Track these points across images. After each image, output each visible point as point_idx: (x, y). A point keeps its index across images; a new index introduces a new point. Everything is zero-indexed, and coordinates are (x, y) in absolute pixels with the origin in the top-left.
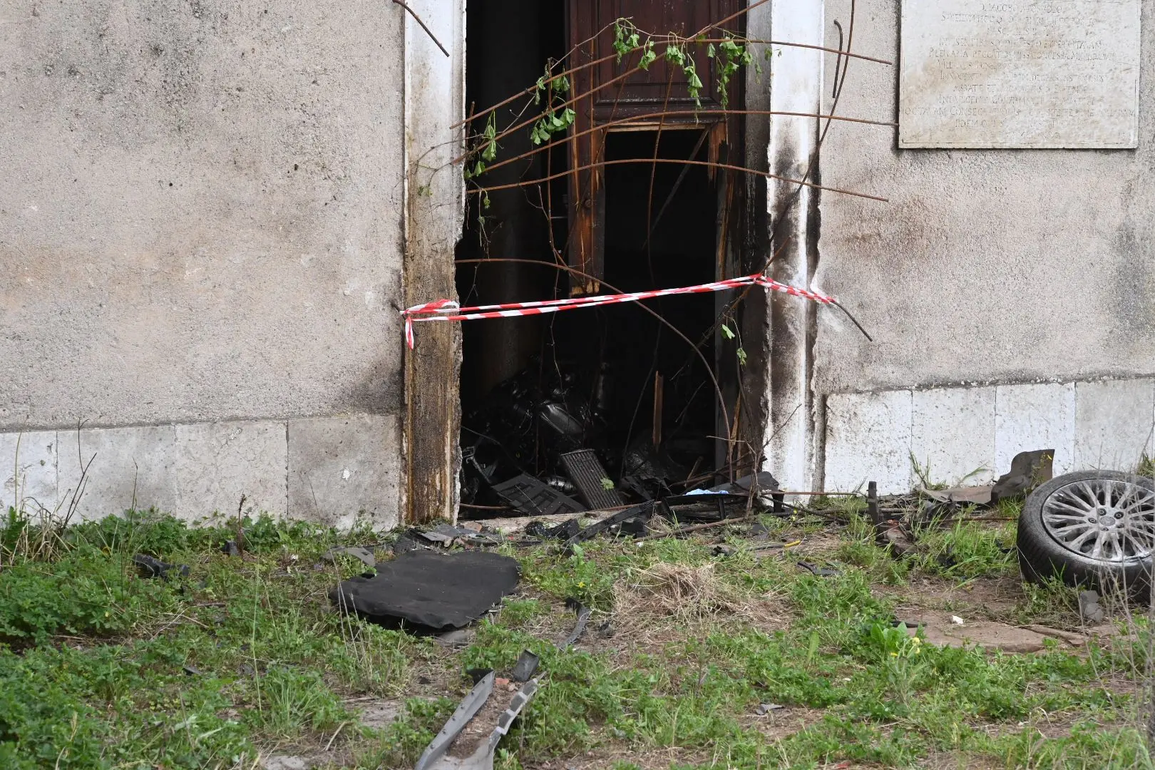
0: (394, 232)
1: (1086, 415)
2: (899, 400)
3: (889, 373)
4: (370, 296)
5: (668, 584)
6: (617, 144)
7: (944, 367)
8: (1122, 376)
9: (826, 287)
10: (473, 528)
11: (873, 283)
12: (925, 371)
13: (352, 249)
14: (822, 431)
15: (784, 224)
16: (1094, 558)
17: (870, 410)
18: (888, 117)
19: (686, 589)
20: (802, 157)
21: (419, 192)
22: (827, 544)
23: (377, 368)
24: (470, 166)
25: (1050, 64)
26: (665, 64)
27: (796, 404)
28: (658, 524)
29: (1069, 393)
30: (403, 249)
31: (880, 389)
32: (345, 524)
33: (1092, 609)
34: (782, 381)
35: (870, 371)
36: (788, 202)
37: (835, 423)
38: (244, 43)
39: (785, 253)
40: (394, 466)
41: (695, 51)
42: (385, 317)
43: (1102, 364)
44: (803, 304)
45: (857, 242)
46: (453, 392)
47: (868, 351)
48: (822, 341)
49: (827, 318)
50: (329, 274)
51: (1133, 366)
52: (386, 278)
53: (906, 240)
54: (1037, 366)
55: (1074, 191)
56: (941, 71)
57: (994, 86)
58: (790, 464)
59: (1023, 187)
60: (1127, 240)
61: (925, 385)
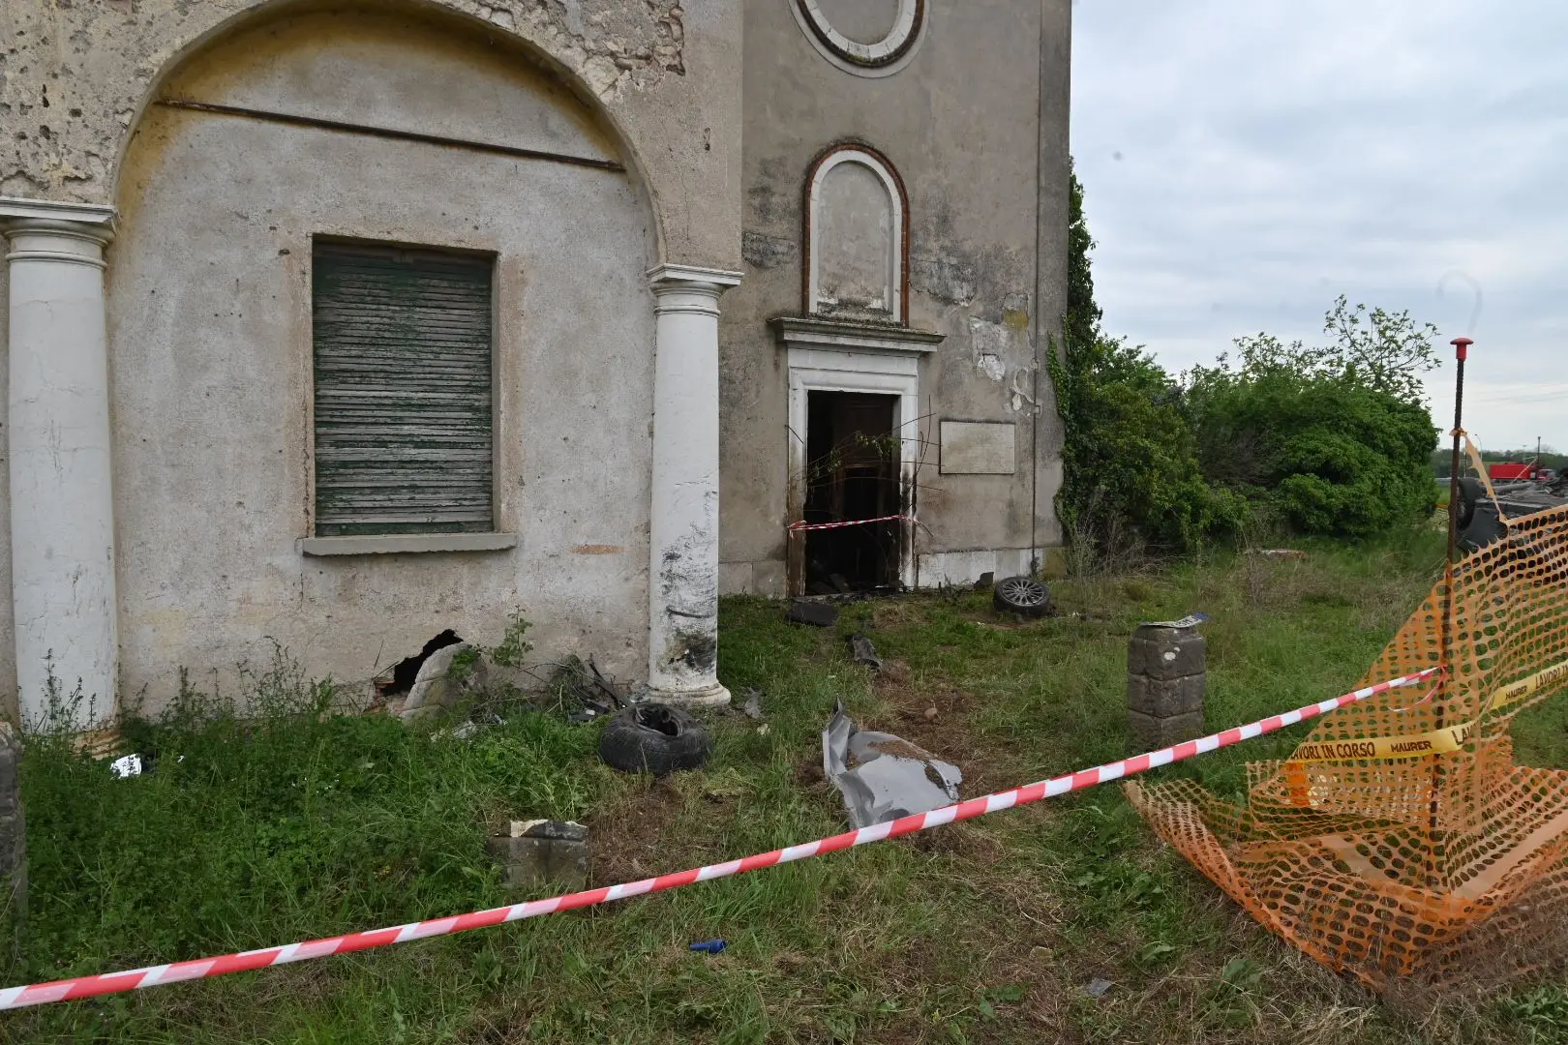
0: (785, 500)
1: (999, 563)
2: (941, 556)
3: (938, 548)
4: (778, 522)
5: (890, 612)
6: (851, 472)
7: (954, 545)
8: (1011, 549)
9: (918, 519)
10: (810, 599)
11: (933, 519)
12: (949, 547)
13: (772, 506)
14: (917, 567)
15: (906, 499)
16: (1020, 604)
17: (932, 560)
18: (936, 461)
19: (896, 614)
20: (911, 476)
21: (794, 488)
22: (926, 602)
23: (778, 547)
24: (808, 479)
25: (987, 446)
26: (871, 444)
27: (909, 558)
28: (867, 596)
29: (994, 555)
30: (788, 506)
31: (935, 553)
32: (770, 597)
33: (1020, 619)
34: (905, 550)
35: (934, 547)
36: (906, 491)
37: (922, 565)
38: (740, 440)
39: (906, 508)
40: (785, 577)
41: (880, 442)
42: (783, 528)
43: (1004, 544)
44: (911, 525)
45: (928, 504)
46: (803, 553)
47: (932, 540)
48: (918, 537)
49: (918, 528)
50: (765, 514)
51: (1013, 546)
52: (783, 516)
53: (943, 503)
54: (984, 544)
55: (996, 487)
56: (955, 448)
57: (970, 453)
58: (907, 578)
59: (980, 486)
60: (1011, 504)
61: (949, 552)
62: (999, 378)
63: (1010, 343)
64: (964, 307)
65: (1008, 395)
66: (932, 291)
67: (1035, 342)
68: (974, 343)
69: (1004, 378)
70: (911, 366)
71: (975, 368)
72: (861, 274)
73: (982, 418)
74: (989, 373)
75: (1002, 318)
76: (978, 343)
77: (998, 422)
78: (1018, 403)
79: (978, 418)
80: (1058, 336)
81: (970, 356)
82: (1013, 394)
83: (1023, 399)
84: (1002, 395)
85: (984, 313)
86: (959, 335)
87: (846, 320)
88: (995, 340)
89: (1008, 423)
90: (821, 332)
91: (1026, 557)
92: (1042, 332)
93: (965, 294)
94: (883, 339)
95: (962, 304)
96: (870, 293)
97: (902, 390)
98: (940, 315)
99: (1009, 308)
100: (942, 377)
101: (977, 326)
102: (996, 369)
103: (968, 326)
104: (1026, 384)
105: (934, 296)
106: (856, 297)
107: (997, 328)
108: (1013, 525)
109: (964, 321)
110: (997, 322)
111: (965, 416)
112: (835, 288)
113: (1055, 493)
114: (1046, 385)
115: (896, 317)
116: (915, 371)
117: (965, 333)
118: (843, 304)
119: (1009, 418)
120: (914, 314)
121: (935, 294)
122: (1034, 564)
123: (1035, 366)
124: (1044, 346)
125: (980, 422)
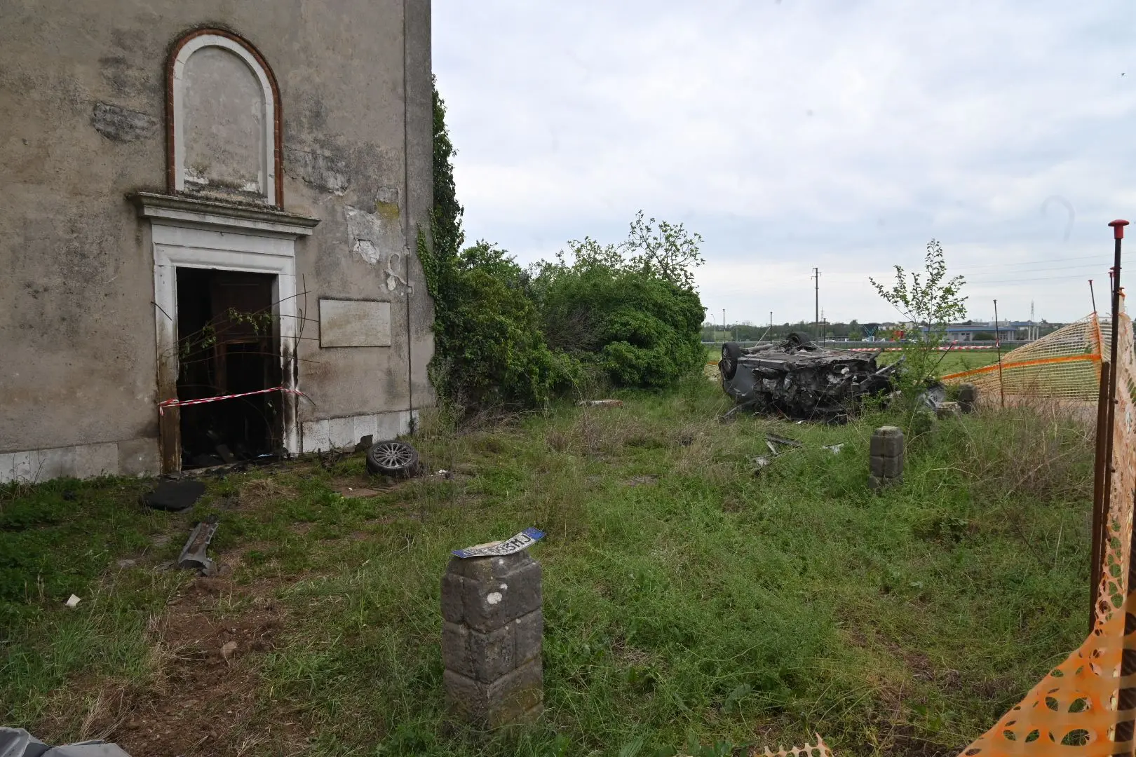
0: (154, 378)
1: (380, 425)
2: (325, 423)
3: (322, 415)
4: (146, 399)
5: (257, 487)
6: (230, 348)
7: (338, 412)
8: (390, 412)
9: (300, 390)
10: (187, 473)
11: (315, 389)
12: (332, 414)
13: (139, 383)
14: (301, 434)
15: (287, 371)
16: (390, 467)
17: (316, 426)
18: (316, 337)
19: (264, 488)
20: (291, 350)
21: (163, 365)
22: (306, 469)
23: (150, 423)
24: (180, 355)
25: (365, 321)
26: (246, 322)
27: (293, 426)
28: (251, 467)
29: (375, 418)
30: (158, 383)
31: (318, 420)
32: (141, 475)
33: (390, 482)
34: (288, 420)
35: (317, 415)
36: (287, 364)
37: (306, 431)
38: (97, 316)
39: (287, 379)
40: (157, 456)
41: (256, 318)
42: (152, 406)
43: (385, 408)
44: (293, 395)
45: (310, 376)
46: (177, 429)
47: (315, 408)
48: (300, 406)
49: (301, 398)
50: (131, 392)
51: (392, 409)
52: (152, 393)
53: (325, 374)
54: (365, 410)
55: (374, 358)
56: (333, 324)
57: (349, 328)
58: (292, 444)
59: (359, 358)
60: (389, 372)
61: (332, 418)
62: (374, 261)
63: (382, 231)
64: (339, 196)
65: (383, 276)
66: (307, 179)
67: (406, 231)
68: (349, 229)
69: (379, 262)
70: (288, 248)
71: (351, 252)
72: (233, 158)
73: (359, 297)
74: (364, 256)
75: (375, 208)
76: (353, 230)
77: (374, 301)
78: (392, 284)
79: (355, 297)
80: (426, 227)
81: (346, 242)
82: (388, 275)
83: (397, 280)
84: (378, 276)
85: (358, 202)
86: (337, 223)
87: (216, 199)
88: (369, 227)
89: (384, 301)
90: (187, 210)
91: (404, 418)
92: (412, 222)
93: (340, 184)
94: (257, 220)
95: (337, 193)
96: (243, 176)
97: (280, 270)
98: (315, 201)
99: (382, 200)
100: (319, 259)
101: (352, 214)
102: (371, 253)
103: (343, 214)
104: (400, 269)
105: (309, 184)
106: (229, 179)
107: (370, 217)
108: (391, 390)
109: (339, 209)
110: (370, 212)
111: (342, 295)
112: (205, 169)
113: (428, 361)
114: (417, 269)
115: (271, 201)
116: (291, 252)
117: (340, 219)
118: (213, 185)
119: (385, 298)
120: (290, 198)
121: (310, 182)
122: (412, 424)
123: (406, 252)
124: (413, 235)
125: (358, 300)
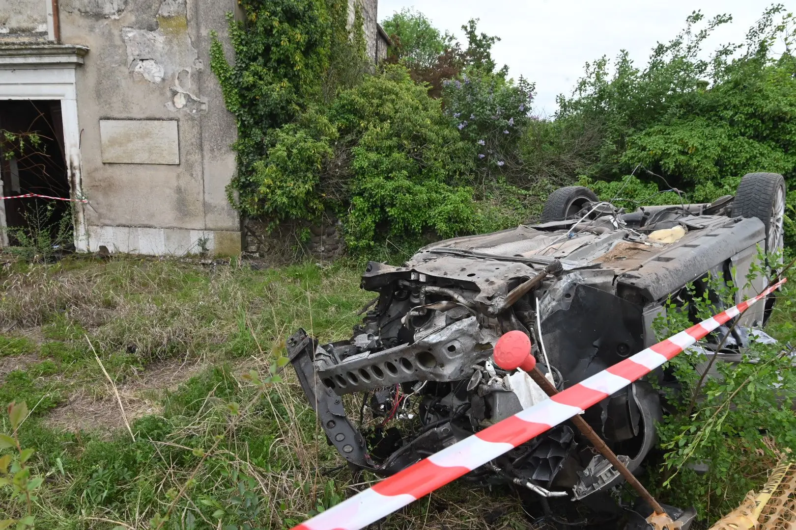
2: (109, 229)
3: (107, 222)
7: (124, 222)
8: (181, 228)
12: (118, 222)
14: (88, 235)
15: (73, 182)
17: (101, 231)
18: (100, 154)
20: (76, 164)
25: (148, 140)
27: (81, 228)
29: (162, 232)
34: (77, 222)
35: (102, 221)
36: (73, 175)
37: (91, 233)
39: (74, 188)
43: (175, 224)
45: (95, 187)
47: (101, 215)
48: (87, 212)
51: (184, 226)
53: (108, 187)
54: (151, 223)
55: (163, 174)
56: (113, 142)
57: (130, 146)
58: (80, 242)
59: (143, 174)
60: (179, 190)
61: (118, 226)
62: (158, 80)
63: (167, 48)
64: (115, 19)
65: (169, 94)
66: (83, 10)
67: (196, 43)
68: (129, 50)
69: (163, 80)
70: (70, 75)
71: (131, 73)
72: (26, 6)
73: (142, 116)
74: (146, 76)
75: (157, 25)
76: (132, 51)
77: (158, 119)
78: (180, 101)
79: (138, 117)
80: (224, 34)
81: (125, 63)
82: (175, 93)
83: (187, 97)
84: (162, 94)
85: (137, 22)
86: (115, 46)
88: (150, 45)
89: (171, 119)
91: (195, 237)
92: (204, 32)
95: (113, 17)
96: (36, 20)
97: (63, 96)
98: (92, 29)
99: (166, 14)
100: (99, 83)
101: (130, 35)
102: (154, 72)
103: (121, 36)
104: (189, 83)
105: (86, 14)
106: (24, 25)
107: (151, 35)
108: (182, 206)
109: (116, 32)
110: (151, 29)
111: (124, 115)
112: (6, 20)
113: (229, 183)
114: (212, 83)
115: (51, 37)
116: (73, 80)
117: (118, 42)
118: (13, 32)
119: (171, 115)
120: (66, 31)
121: (86, 12)
122: (202, 243)
123: (200, 66)
124: (207, 46)
125: (140, 119)
